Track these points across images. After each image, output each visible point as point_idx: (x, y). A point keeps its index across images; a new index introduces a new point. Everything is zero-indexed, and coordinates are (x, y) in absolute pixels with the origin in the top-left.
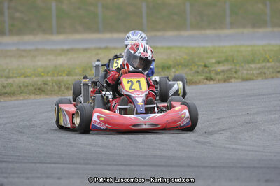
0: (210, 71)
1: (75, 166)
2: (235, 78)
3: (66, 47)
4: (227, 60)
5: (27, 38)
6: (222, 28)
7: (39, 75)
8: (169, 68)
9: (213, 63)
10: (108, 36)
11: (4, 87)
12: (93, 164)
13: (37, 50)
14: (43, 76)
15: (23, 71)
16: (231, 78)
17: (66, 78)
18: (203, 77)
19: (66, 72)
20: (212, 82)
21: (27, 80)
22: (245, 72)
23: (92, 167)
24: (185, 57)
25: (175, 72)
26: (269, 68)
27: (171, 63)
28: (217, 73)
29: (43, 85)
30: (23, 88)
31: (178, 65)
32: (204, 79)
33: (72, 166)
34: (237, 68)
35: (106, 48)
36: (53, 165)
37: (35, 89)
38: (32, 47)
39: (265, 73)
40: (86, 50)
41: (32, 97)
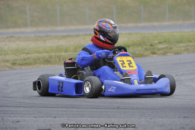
0: (154, 48)
2: (170, 52)
3: (65, 34)
4: (165, 41)
7: (47, 52)
11: (25, 60)
16: (167, 52)
17: (63, 54)
20: (155, 55)
22: (176, 49)
23: (77, 109)
24: (139, 39)
26: (191, 46)
28: (159, 50)
30: (36, 60)
32: (150, 53)
34: (172, 46)
37: (44, 61)
39: (188, 49)
41: (42, 66)
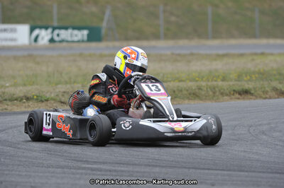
1: (229, 173)
5: (182, 42)
10: (264, 41)
12: (247, 171)
13: (192, 54)
14: (197, 81)
15: (177, 76)
19: (221, 77)
21: (182, 85)
29: (197, 91)
33: (226, 172)
35: (262, 54)
38: (188, 52)
40: (242, 55)
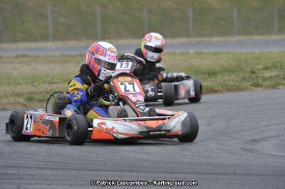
1: (120, 173)
5: (71, 43)
6: (270, 34)
8: (215, 74)
9: (260, 69)
15: (67, 77)
18: (250, 83)
25: (221, 78)
27: (217, 69)
31: (224, 71)
36: (97, 173)
